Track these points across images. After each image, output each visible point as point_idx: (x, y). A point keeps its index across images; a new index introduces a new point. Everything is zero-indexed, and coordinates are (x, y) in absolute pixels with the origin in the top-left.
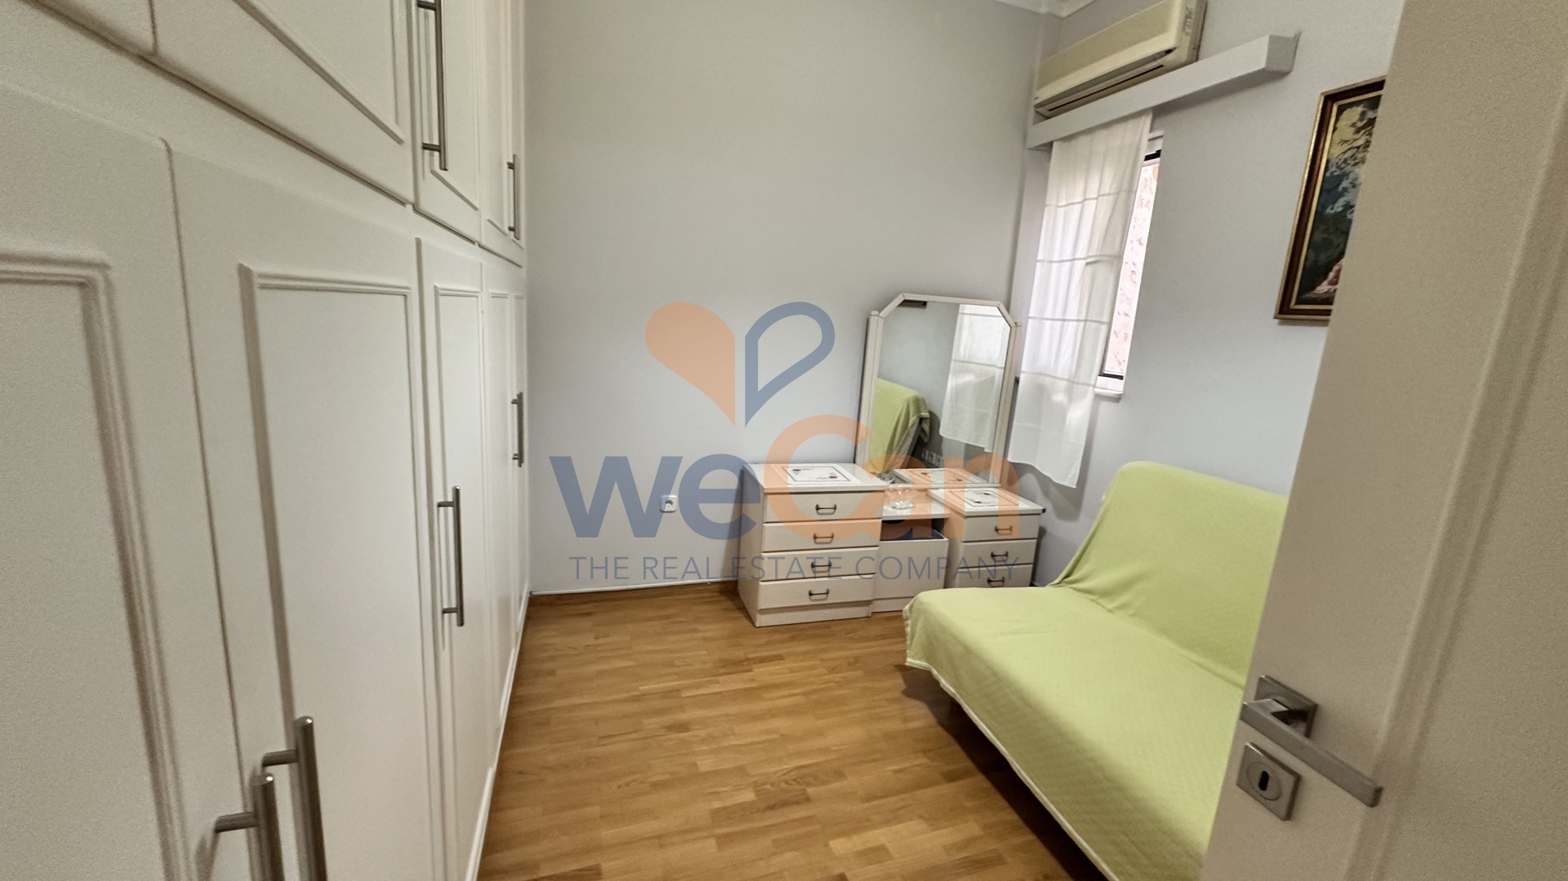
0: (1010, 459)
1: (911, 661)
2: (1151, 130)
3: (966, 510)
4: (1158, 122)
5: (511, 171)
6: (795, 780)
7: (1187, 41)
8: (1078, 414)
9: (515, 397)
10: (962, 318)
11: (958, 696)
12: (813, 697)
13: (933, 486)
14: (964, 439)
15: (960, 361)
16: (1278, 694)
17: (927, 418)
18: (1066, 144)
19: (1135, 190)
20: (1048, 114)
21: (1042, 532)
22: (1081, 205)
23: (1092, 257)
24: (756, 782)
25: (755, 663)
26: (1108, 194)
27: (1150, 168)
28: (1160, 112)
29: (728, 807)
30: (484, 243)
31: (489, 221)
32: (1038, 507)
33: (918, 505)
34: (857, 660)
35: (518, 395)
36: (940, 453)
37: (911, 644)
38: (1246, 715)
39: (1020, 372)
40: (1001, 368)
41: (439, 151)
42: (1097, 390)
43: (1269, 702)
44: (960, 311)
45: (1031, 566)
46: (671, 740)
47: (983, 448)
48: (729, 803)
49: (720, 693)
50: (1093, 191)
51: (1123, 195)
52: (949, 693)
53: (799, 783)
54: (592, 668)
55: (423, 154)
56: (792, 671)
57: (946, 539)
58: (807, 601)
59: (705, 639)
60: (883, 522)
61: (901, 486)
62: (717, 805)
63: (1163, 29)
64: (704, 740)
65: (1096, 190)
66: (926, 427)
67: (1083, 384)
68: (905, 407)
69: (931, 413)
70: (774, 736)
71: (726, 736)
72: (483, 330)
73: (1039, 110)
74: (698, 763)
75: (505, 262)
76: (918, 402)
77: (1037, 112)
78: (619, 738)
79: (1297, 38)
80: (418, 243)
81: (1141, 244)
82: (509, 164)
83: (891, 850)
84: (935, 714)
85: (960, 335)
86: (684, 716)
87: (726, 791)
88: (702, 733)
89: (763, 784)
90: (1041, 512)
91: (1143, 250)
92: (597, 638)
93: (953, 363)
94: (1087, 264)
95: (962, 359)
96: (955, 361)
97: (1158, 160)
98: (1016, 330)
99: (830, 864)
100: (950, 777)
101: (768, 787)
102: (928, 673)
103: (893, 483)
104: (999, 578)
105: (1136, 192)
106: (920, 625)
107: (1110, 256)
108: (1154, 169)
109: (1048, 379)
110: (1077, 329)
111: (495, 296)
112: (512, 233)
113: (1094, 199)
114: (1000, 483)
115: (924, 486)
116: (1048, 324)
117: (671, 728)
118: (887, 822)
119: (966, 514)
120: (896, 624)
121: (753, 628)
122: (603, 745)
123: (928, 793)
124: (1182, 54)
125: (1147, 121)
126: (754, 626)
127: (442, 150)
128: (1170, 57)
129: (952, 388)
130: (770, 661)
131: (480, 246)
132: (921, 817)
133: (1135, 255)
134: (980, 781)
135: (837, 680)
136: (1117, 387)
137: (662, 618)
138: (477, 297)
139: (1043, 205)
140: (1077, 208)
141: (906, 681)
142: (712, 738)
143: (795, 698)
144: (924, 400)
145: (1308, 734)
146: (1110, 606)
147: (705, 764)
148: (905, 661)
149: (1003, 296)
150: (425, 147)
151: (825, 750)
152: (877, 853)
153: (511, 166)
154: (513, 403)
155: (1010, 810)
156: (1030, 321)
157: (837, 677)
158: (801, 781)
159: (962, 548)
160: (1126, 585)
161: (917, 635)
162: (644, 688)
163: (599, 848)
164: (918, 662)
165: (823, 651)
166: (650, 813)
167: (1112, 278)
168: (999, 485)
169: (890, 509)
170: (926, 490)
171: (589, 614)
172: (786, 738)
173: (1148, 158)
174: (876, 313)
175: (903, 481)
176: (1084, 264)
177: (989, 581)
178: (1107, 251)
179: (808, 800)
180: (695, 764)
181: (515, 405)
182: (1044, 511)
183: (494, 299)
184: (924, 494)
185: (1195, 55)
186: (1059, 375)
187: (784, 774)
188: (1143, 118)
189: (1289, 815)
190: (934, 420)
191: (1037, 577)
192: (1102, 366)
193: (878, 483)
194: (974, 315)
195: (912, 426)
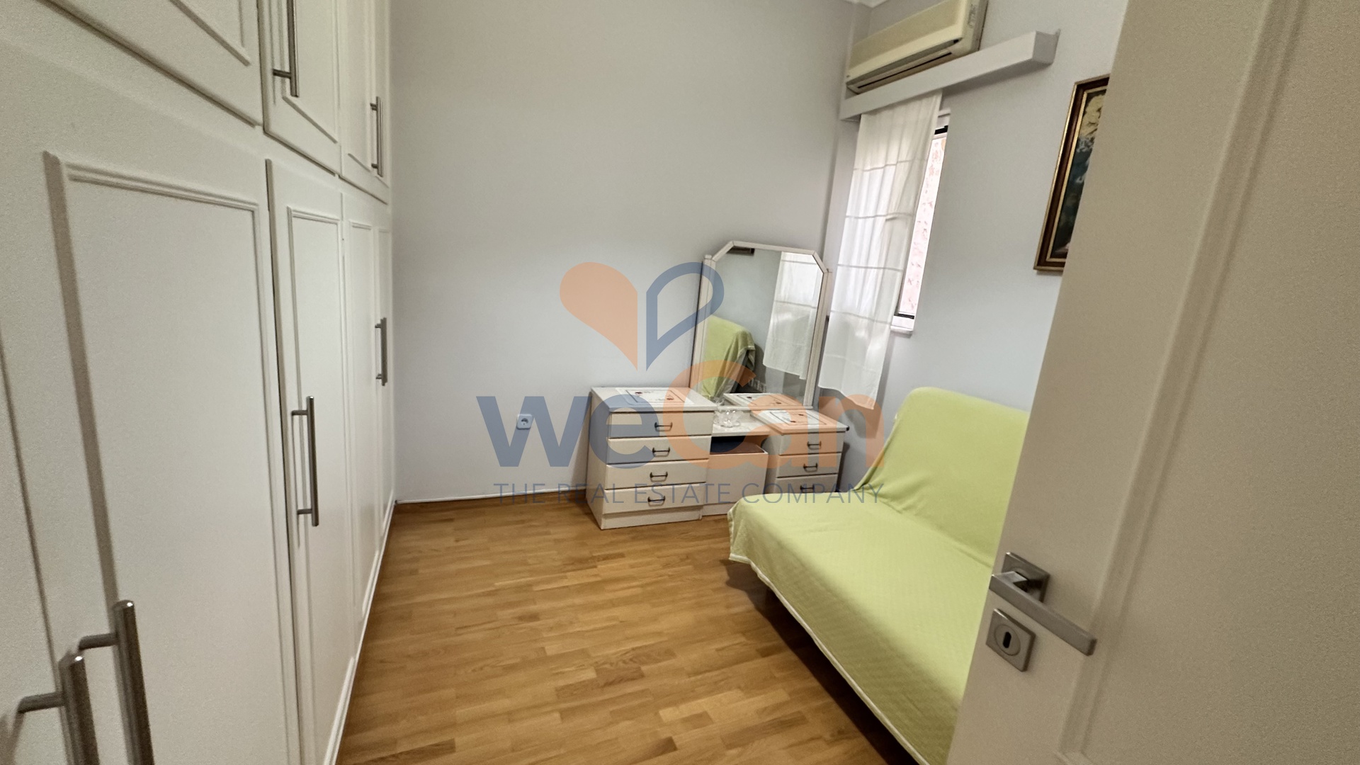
0: (820, 385)
1: (733, 556)
2: (941, 108)
3: (783, 428)
4: (946, 102)
5: (375, 112)
6: (631, 660)
7: (971, 32)
8: (876, 348)
9: (379, 322)
10: (783, 265)
11: (772, 584)
12: (649, 588)
13: (757, 408)
14: (783, 368)
15: (781, 302)
16: (1019, 567)
17: (752, 351)
18: (872, 117)
19: (926, 158)
20: (857, 90)
21: (846, 447)
22: (882, 170)
23: (891, 214)
24: (597, 663)
25: (598, 561)
26: (906, 161)
27: (939, 141)
28: (949, 92)
29: (571, 685)
30: (344, 174)
31: (350, 155)
32: (841, 426)
33: (743, 424)
34: (688, 556)
35: (382, 321)
36: (763, 380)
37: (734, 542)
38: (995, 586)
39: (830, 311)
40: (814, 308)
41: (290, 78)
42: (892, 327)
43: (1012, 574)
44: (782, 258)
45: (836, 475)
46: (522, 628)
47: (799, 376)
48: (570, 682)
49: (567, 587)
50: (892, 160)
51: (917, 162)
52: (764, 582)
53: (635, 662)
54: (453, 568)
55: (274, 81)
56: (632, 566)
57: (766, 453)
58: (646, 507)
59: (557, 541)
60: (713, 438)
61: (729, 408)
62: (561, 683)
63: (951, 21)
64: (552, 628)
65: (896, 158)
66: (752, 358)
67: (881, 322)
68: (735, 341)
69: (756, 346)
70: (614, 623)
71: (571, 623)
72: (343, 258)
73: (852, 87)
74: (546, 648)
75: (369, 197)
76: (746, 337)
77: (848, 88)
78: (476, 628)
79: (1057, 36)
80: (268, 164)
81: (931, 205)
82: (372, 105)
83: (712, 716)
84: (752, 599)
85: (782, 278)
86: (533, 608)
87: (570, 671)
88: (551, 622)
89: (604, 664)
90: (845, 430)
91: (932, 211)
92: (457, 541)
93: (775, 303)
94: (887, 220)
95: (783, 300)
96: (777, 301)
97: (946, 134)
98: (828, 274)
99: (659, 729)
100: (765, 653)
101: (607, 666)
102: (749, 566)
103: (723, 405)
104: (810, 485)
105: (927, 160)
106: (742, 523)
107: (905, 214)
108: (943, 141)
109: (852, 318)
110: (877, 275)
111: (356, 226)
112: (375, 170)
113: (894, 165)
114: (812, 405)
115: (748, 408)
116: (854, 270)
117: (521, 618)
118: (710, 693)
119: (783, 432)
120: (722, 525)
121: (599, 530)
122: (460, 635)
123: (744, 668)
124: (966, 44)
125: (937, 100)
126: (600, 528)
127: (293, 78)
128: (957, 46)
129: (773, 325)
130: (612, 558)
131: (340, 177)
132: (739, 687)
133: (925, 215)
134: (789, 655)
135: (670, 573)
136: (908, 325)
137: (517, 522)
138: (336, 224)
139: (852, 169)
140: (880, 172)
141: (729, 574)
142: (560, 626)
143: (634, 590)
144: (750, 334)
145: (1042, 599)
146: (899, 507)
147: (552, 649)
148: (729, 557)
149: (817, 244)
150: (276, 73)
151: (660, 634)
152: (700, 720)
153: (374, 107)
154: (376, 327)
155: (813, 678)
156: (839, 268)
157: (669, 571)
158: (636, 660)
159: (779, 461)
160: (912, 490)
161: (739, 534)
162: (498, 584)
163: (453, 725)
164: (739, 557)
165: (659, 549)
166: (500, 693)
167: (907, 231)
168: (812, 407)
169: (720, 427)
170: (750, 411)
171: (451, 520)
172: (625, 624)
173: (938, 132)
174: (710, 257)
175: (731, 403)
176: (884, 220)
177: (802, 488)
178: (903, 210)
179: (642, 676)
180: (543, 648)
181: (379, 330)
182: (848, 429)
183: (355, 229)
184: (749, 414)
185: (977, 46)
186: (861, 314)
187: (622, 655)
188: (934, 98)
189: (1025, 668)
190: (758, 352)
191: (842, 486)
192: (897, 307)
193: (709, 405)
194: (794, 262)
195: (740, 357)
